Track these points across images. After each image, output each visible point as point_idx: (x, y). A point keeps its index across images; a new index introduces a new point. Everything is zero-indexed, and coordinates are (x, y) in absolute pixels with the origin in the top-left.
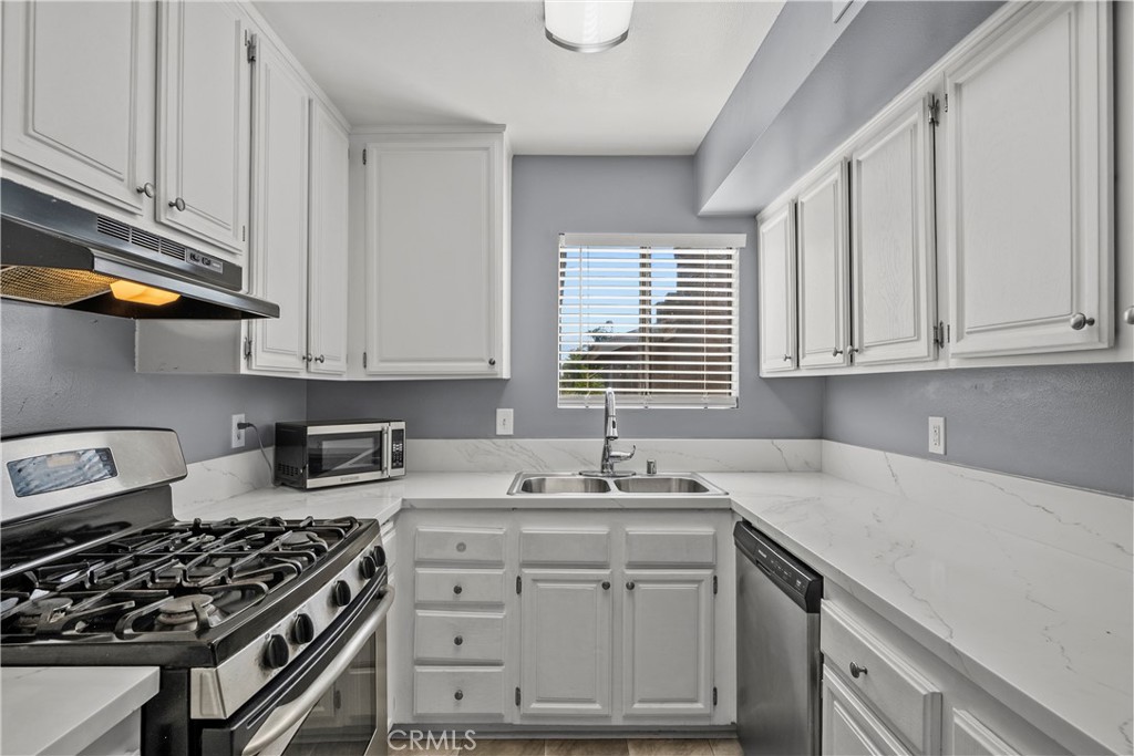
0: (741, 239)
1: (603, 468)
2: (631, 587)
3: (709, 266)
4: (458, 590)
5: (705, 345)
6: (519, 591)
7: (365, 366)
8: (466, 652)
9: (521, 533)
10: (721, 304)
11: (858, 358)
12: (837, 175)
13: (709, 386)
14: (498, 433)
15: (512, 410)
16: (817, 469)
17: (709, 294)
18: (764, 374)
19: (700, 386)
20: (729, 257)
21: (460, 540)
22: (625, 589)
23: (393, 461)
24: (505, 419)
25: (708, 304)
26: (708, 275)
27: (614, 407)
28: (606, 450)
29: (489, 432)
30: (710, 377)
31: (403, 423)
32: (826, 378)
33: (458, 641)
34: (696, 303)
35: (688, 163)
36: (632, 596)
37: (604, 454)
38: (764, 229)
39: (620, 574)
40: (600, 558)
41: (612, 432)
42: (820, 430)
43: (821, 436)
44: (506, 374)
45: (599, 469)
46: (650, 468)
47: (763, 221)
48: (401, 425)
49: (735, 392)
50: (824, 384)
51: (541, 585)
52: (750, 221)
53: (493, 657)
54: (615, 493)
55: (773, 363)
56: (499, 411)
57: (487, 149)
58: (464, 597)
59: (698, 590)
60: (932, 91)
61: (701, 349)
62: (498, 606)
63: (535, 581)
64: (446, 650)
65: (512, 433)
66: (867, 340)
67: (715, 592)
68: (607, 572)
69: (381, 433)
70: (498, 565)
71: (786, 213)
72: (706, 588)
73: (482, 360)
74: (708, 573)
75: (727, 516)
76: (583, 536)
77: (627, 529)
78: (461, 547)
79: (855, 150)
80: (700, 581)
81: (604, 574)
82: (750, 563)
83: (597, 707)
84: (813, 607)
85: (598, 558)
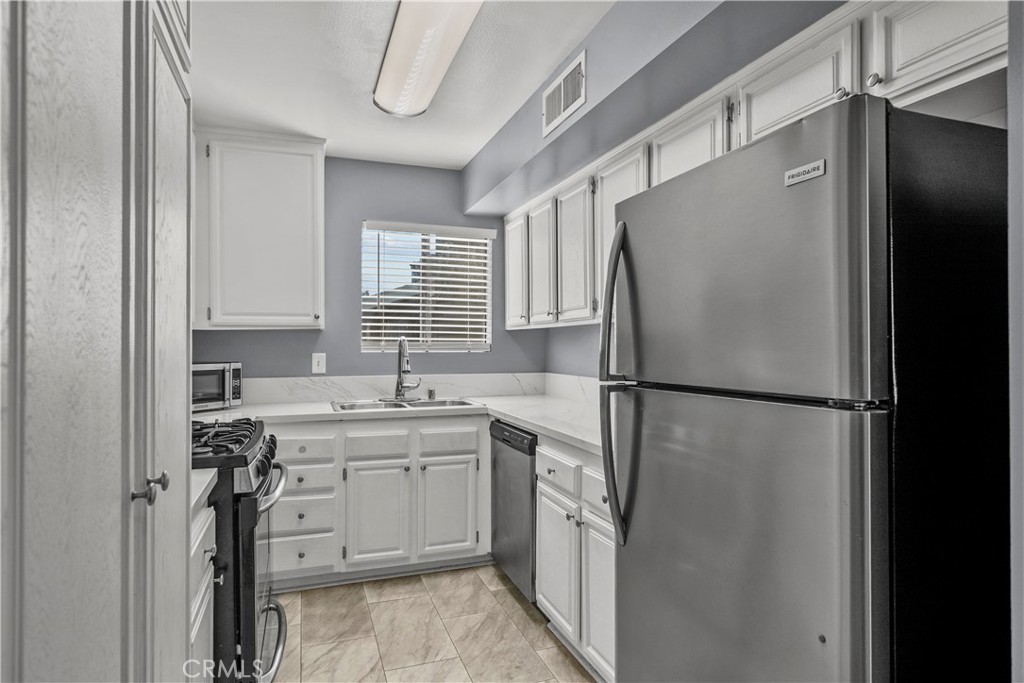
0: (493, 233)
1: (397, 395)
2: (424, 468)
3: (472, 250)
4: (300, 480)
5: (468, 307)
6: (345, 478)
7: (209, 318)
8: (307, 524)
9: (347, 438)
10: (479, 278)
11: (560, 318)
12: (549, 206)
13: (471, 336)
14: (314, 372)
15: (324, 354)
16: (542, 392)
17: (471, 270)
18: (508, 328)
19: (465, 336)
20: (486, 245)
21: (301, 445)
22: (420, 470)
23: (234, 394)
24: (319, 362)
25: (472, 277)
26: (471, 257)
27: (408, 351)
28: (400, 383)
29: (307, 372)
30: (472, 330)
31: (240, 364)
32: (547, 330)
33: (301, 516)
34: (462, 277)
35: (457, 176)
36: (424, 475)
37: (398, 387)
38: (509, 228)
39: (415, 460)
40: (403, 451)
41: (407, 367)
42: (544, 366)
43: (545, 370)
44: (322, 327)
45: (394, 396)
46: (431, 394)
47: (508, 222)
48: (239, 365)
49: (489, 341)
50: (546, 334)
51: (361, 473)
52: (499, 221)
53: (327, 525)
54: (409, 408)
55: (514, 321)
56: (314, 355)
57: (312, 156)
58: (305, 485)
59: (467, 468)
60: (592, 174)
61: (466, 310)
62: (329, 490)
63: (357, 470)
64: (292, 524)
65: (324, 371)
66: (565, 307)
67: (478, 469)
68: (407, 460)
69: (223, 371)
70: (330, 460)
71: (522, 221)
72: (472, 466)
73: (309, 315)
74: (473, 456)
75: (486, 418)
76: (390, 437)
77: (421, 431)
78: (302, 449)
79: (559, 193)
80: (468, 462)
81: (405, 462)
82: (500, 444)
83: (400, 552)
84: (532, 452)
85: (401, 451)
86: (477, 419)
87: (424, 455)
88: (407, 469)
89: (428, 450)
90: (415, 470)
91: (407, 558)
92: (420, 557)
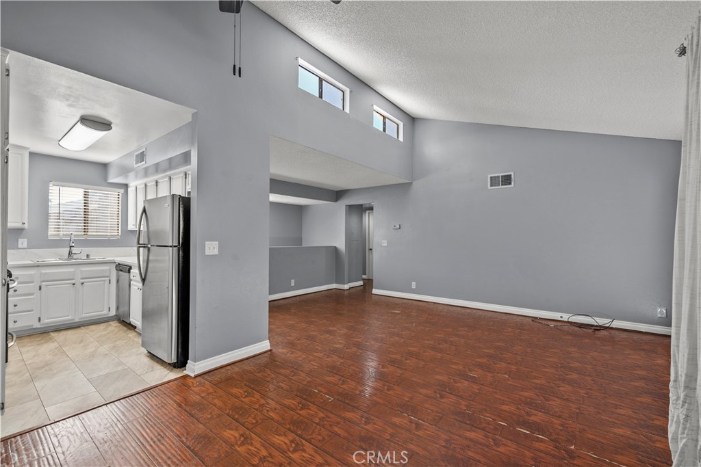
1: (69, 257)
2: (82, 284)
3: (111, 197)
4: (15, 291)
5: (109, 220)
6: (40, 289)
8: (19, 309)
9: (41, 273)
10: (115, 208)
13: (111, 232)
14: (19, 247)
17: (111, 205)
18: (129, 229)
19: (107, 232)
20: (119, 195)
21: (16, 276)
22: (80, 284)
24: (22, 243)
25: (111, 208)
26: (111, 200)
28: (70, 252)
30: (111, 230)
33: (15, 306)
35: (105, 166)
36: (82, 286)
38: (129, 189)
39: (78, 281)
41: (72, 245)
44: (26, 228)
45: (67, 257)
46: (88, 256)
47: (129, 187)
49: (120, 234)
51: (49, 287)
52: (125, 186)
53: (30, 309)
54: (75, 261)
55: (131, 227)
56: (20, 239)
58: (18, 293)
59: (104, 283)
62: (31, 294)
65: (26, 247)
67: (109, 283)
70: (32, 282)
72: (107, 282)
73: (19, 222)
74: (108, 278)
75: (114, 264)
77: (81, 269)
78: (17, 278)
80: (105, 281)
81: (73, 282)
82: (120, 272)
83: (70, 317)
84: (129, 272)
85: (71, 277)
86: (109, 264)
87: (82, 279)
88: (74, 284)
89: (84, 276)
90: (78, 284)
91: (74, 320)
92: (80, 319)
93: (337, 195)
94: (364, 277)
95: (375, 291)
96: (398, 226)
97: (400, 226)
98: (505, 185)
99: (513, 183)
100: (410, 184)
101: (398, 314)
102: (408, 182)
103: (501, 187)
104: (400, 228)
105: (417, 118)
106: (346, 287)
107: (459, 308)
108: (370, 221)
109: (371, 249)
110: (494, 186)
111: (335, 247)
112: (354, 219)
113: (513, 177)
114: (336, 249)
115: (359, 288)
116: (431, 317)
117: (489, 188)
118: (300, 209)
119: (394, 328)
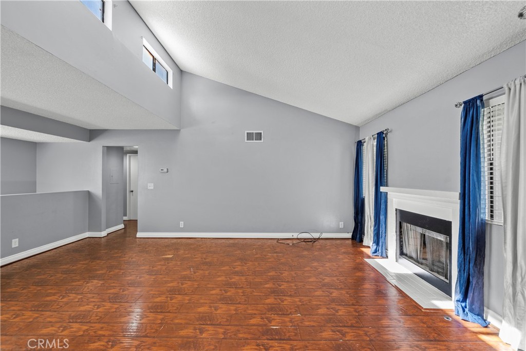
93: (92, 134)
94: (125, 218)
95: (139, 235)
96: (165, 170)
97: (167, 169)
98: (257, 140)
99: (262, 139)
100: (178, 131)
101: (171, 258)
102: (176, 128)
103: (254, 141)
104: (167, 172)
105: (185, 72)
106: (104, 234)
107: (223, 241)
108: (132, 164)
109: (132, 191)
110: (250, 140)
111: (88, 191)
112: (114, 162)
113: (262, 134)
114: (89, 194)
115: (119, 232)
116: (204, 256)
117: (246, 141)
118: (34, 146)
119: (172, 282)
